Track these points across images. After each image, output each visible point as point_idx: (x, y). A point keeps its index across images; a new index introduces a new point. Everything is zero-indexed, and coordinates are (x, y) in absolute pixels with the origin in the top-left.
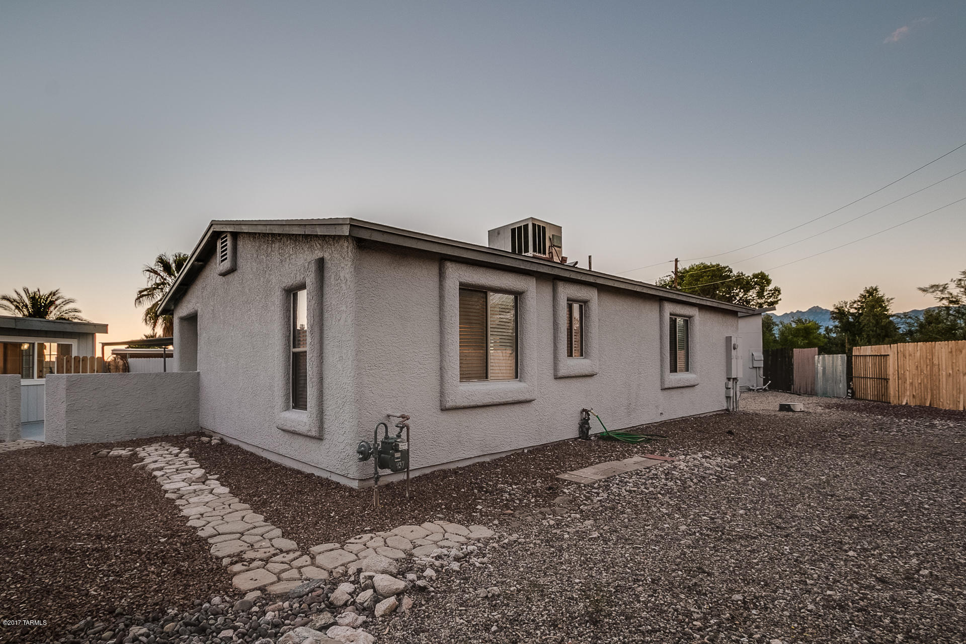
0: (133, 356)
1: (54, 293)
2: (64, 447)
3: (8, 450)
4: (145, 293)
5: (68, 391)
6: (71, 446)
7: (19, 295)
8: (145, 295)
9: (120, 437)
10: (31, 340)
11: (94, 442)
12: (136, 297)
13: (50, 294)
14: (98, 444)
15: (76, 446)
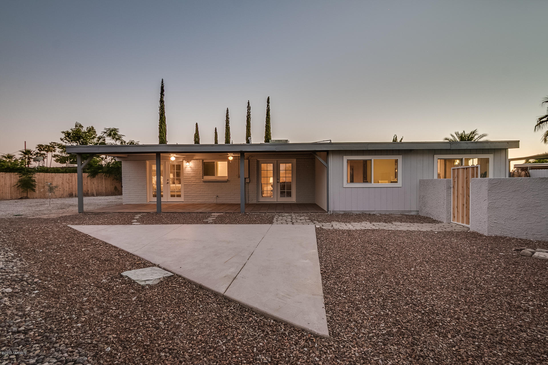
0: (532, 168)
1: (474, 132)
2: (486, 236)
3: (445, 230)
4: (545, 119)
5: (490, 192)
6: (491, 236)
7: (453, 136)
8: (544, 121)
9: (540, 236)
10: (460, 156)
11: (513, 237)
12: (536, 124)
13: (471, 133)
14: (517, 239)
15: (496, 237)
